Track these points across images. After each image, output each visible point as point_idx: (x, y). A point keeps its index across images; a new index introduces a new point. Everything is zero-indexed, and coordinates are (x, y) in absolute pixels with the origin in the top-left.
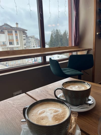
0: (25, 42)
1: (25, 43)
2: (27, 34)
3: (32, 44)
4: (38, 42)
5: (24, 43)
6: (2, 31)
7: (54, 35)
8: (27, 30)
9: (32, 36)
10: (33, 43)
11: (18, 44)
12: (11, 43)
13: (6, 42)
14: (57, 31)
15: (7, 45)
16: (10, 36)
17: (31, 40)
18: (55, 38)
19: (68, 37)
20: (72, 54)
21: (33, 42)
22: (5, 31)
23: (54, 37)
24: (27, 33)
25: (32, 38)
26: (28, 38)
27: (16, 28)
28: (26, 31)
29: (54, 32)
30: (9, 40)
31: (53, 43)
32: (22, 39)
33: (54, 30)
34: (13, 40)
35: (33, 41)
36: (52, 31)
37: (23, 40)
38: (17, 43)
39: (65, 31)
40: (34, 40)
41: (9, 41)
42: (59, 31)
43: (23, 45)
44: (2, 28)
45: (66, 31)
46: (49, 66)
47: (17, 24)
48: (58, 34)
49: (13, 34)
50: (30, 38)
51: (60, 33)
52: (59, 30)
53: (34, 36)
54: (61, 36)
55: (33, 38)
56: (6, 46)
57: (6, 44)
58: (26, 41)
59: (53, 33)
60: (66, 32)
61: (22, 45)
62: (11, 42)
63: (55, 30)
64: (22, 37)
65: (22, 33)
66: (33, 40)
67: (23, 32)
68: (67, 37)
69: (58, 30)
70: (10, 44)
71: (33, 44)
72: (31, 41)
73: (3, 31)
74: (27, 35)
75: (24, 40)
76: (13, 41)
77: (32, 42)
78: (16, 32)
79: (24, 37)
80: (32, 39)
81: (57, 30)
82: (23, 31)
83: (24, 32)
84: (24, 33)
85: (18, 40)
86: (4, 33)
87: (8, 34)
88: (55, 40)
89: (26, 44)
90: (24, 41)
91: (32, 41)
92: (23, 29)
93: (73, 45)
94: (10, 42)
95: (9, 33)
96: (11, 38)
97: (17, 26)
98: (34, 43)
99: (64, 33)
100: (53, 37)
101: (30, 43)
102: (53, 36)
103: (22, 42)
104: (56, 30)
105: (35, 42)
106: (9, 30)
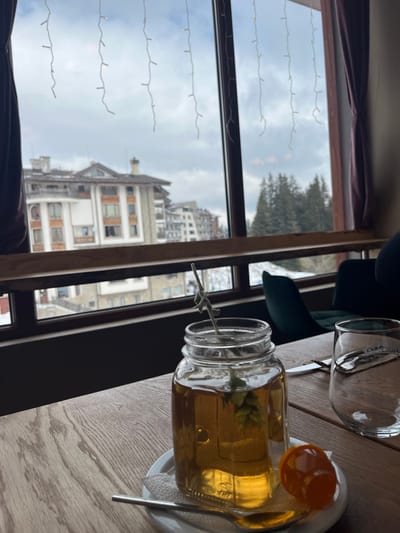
0: (162, 226)
1: (160, 229)
2: (169, 197)
3: (185, 233)
4: (209, 223)
5: (157, 231)
6: (81, 189)
7: (271, 196)
8: (168, 183)
9: (187, 203)
10: (188, 229)
11: (135, 233)
12: (110, 232)
13: (93, 226)
14: (281, 182)
15: (97, 238)
16: (109, 207)
17: (184, 217)
18: (274, 206)
19: (327, 203)
20: (347, 256)
21: (191, 225)
22: (92, 187)
23: (271, 204)
24: (168, 193)
25: (186, 210)
26: (173, 210)
27: (132, 176)
28: (165, 187)
29: (271, 186)
30: (105, 220)
31: (268, 228)
32: (152, 212)
33: (271, 178)
34: (119, 219)
35: (192, 221)
36: (264, 183)
37: (153, 217)
38: (133, 229)
39: (316, 180)
40: (196, 218)
41: (104, 222)
42: (289, 180)
43: (155, 236)
44: (82, 180)
45: (320, 180)
46: (263, 301)
47: (135, 162)
48: (289, 190)
49: (118, 200)
50: (180, 212)
51: (296, 188)
52: (292, 177)
53: (194, 203)
54: (300, 197)
55: (192, 210)
56: (93, 241)
57: (94, 233)
58: (163, 221)
59: (268, 189)
60: (321, 185)
61: (151, 235)
62: (112, 228)
63: (275, 179)
64: (152, 206)
65: (151, 193)
66: (189, 217)
67: (156, 190)
68: (323, 200)
69: (285, 179)
70: (107, 235)
71: (192, 232)
72: (183, 221)
73: (86, 188)
74: (169, 201)
75: (159, 216)
76: (120, 222)
77: (187, 225)
78: (130, 190)
79: (158, 206)
80: (187, 214)
81: (282, 179)
82: (157, 185)
83: (157, 188)
84: (158, 194)
85: (136, 220)
86: (88, 196)
87: (103, 200)
88: (273, 215)
89: (167, 232)
90: (158, 221)
91: (187, 221)
92: (153, 179)
93: (352, 227)
94: (106, 228)
95: (106, 197)
96: (111, 211)
97: (133, 168)
98: (194, 229)
99: (311, 186)
100: (266, 204)
101: (180, 230)
102: (268, 201)
103: (150, 227)
104: (280, 177)
105: (197, 225)
106: (107, 185)
